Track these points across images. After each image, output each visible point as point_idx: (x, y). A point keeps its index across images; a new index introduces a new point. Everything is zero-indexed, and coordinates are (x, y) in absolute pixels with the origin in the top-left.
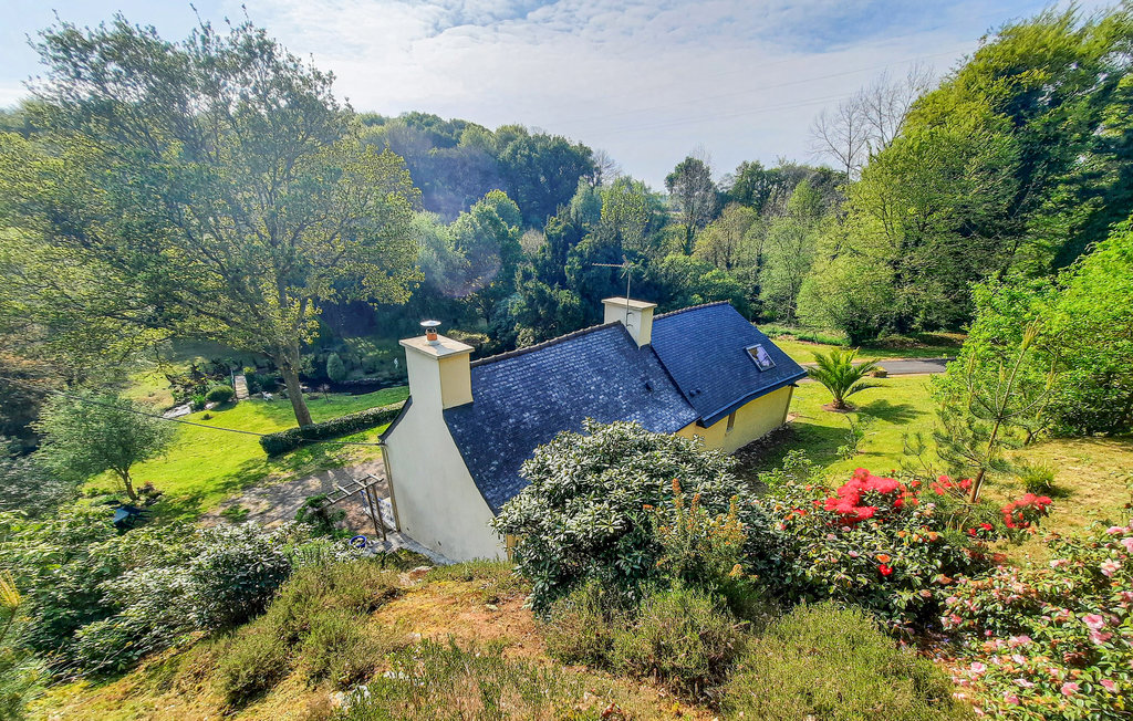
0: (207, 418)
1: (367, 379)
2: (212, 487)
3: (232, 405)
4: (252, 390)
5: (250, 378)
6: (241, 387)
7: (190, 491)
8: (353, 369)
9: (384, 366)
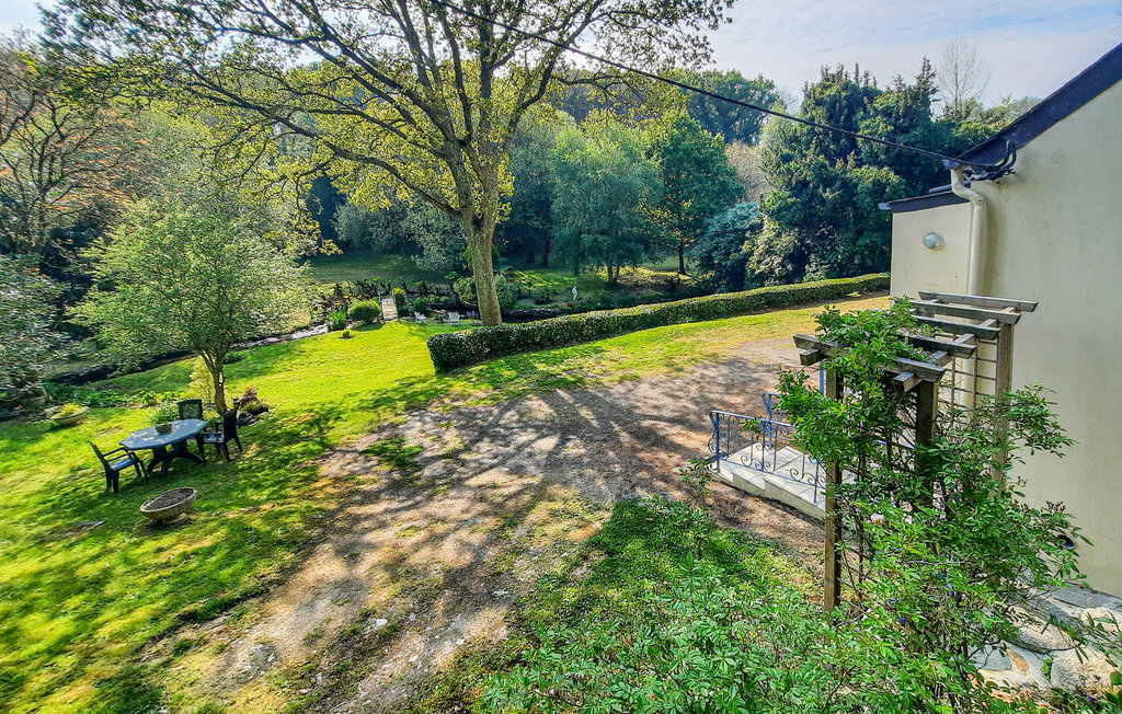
0: (346, 336)
1: (538, 308)
2: (353, 403)
3: (378, 326)
4: (402, 313)
5: (399, 301)
6: (388, 308)
7: (317, 408)
8: (520, 298)
9: (558, 297)
